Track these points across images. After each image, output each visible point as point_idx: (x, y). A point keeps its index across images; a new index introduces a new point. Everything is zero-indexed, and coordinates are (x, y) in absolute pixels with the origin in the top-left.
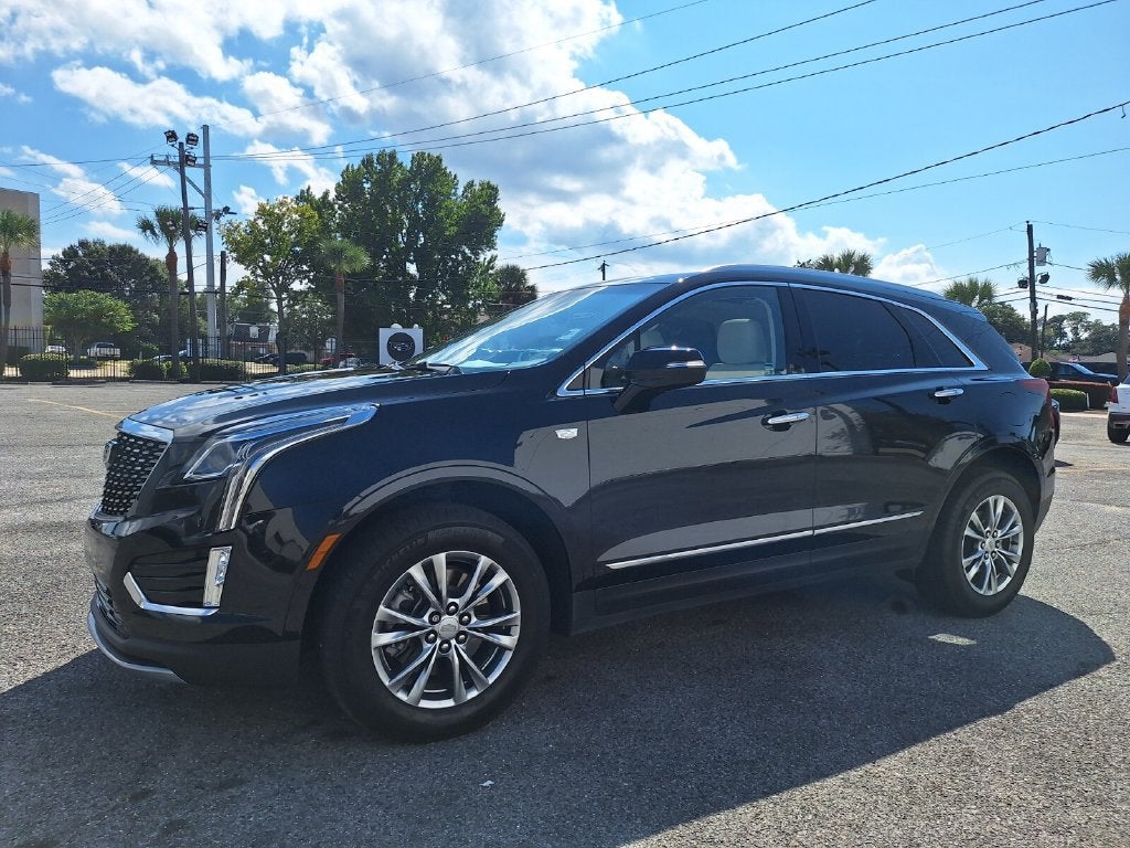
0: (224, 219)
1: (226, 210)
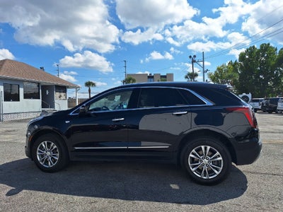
0: (208, 72)
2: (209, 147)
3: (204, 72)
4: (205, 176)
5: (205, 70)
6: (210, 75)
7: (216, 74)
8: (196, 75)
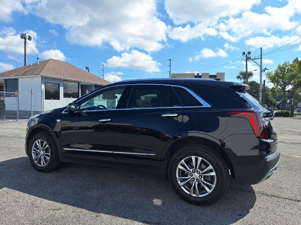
0: (266, 71)
1: (265, 68)
2: (200, 159)
3: (261, 71)
4: (194, 193)
5: (263, 68)
6: (269, 75)
7: (277, 73)
8: (251, 74)
